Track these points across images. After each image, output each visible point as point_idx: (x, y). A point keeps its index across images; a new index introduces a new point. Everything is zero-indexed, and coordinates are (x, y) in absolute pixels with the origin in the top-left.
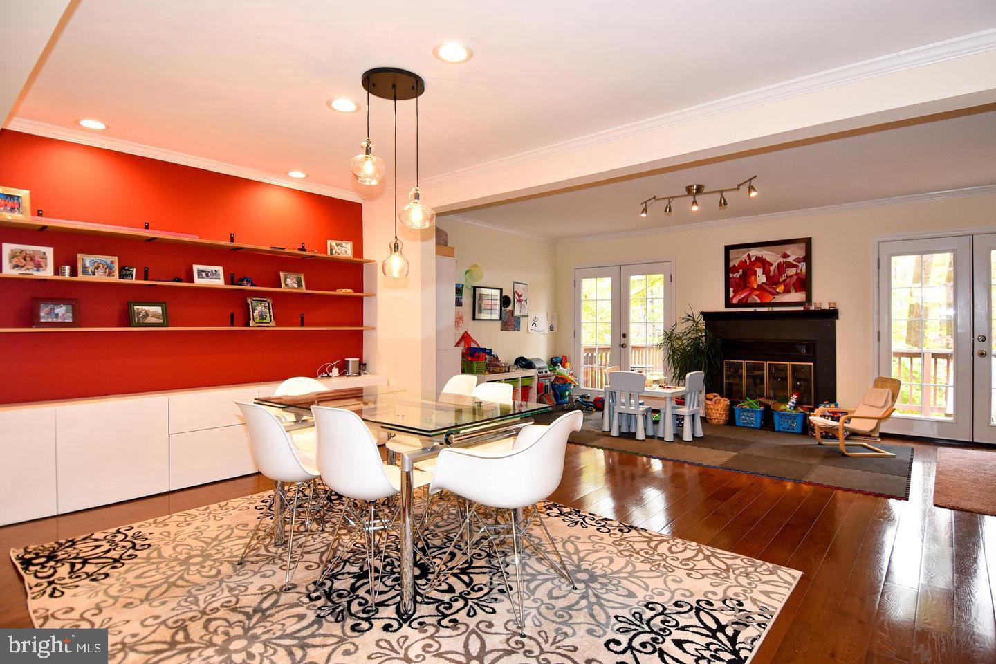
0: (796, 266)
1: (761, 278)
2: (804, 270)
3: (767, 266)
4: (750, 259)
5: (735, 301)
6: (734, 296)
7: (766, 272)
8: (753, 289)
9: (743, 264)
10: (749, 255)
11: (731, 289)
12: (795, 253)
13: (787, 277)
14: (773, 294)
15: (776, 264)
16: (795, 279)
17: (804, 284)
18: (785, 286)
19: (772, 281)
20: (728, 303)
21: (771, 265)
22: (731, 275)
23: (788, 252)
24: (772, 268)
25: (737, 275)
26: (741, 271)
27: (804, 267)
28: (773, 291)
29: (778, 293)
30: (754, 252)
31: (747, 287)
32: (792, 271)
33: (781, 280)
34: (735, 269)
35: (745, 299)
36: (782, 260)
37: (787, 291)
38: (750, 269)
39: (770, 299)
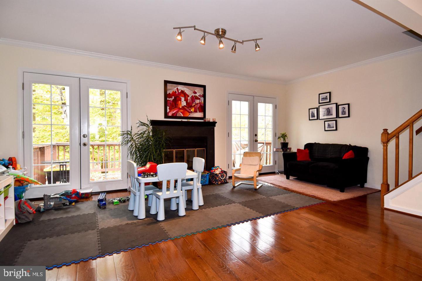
0: (200, 99)
1: (184, 103)
2: (203, 102)
3: (186, 96)
4: (178, 91)
5: (170, 114)
6: (170, 112)
7: (186, 100)
8: (180, 109)
9: (174, 93)
10: (177, 89)
11: (168, 107)
12: (199, 92)
13: (196, 104)
14: (189, 113)
15: (190, 96)
16: (199, 105)
17: (203, 108)
18: (195, 109)
19: (189, 105)
20: (166, 116)
21: (188, 96)
22: (168, 99)
23: (196, 91)
24: (189, 98)
25: (171, 99)
26: (173, 97)
27: (203, 100)
28: (189, 111)
29: (192, 112)
30: (181, 88)
31: (177, 107)
32: (197, 101)
33: (193, 105)
34: (170, 96)
35: (176, 114)
36: (193, 95)
37: (195, 111)
38: (179, 97)
39: (188, 115)
